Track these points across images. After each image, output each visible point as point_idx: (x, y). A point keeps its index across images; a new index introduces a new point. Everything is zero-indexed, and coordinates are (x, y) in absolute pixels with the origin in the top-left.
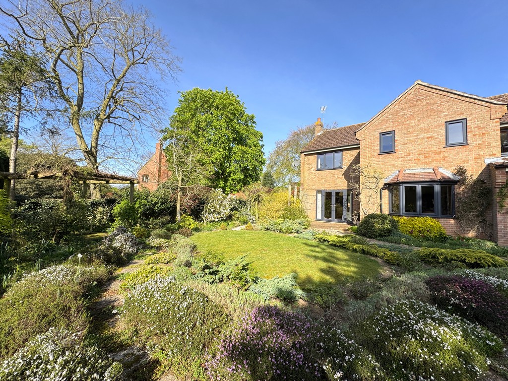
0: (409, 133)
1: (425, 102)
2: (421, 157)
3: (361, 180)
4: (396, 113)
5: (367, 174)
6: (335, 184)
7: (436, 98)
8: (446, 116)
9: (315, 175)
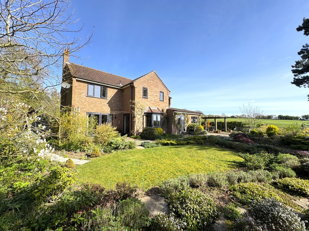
0: (151, 91)
1: (156, 81)
3: (135, 109)
4: (148, 80)
5: (138, 106)
6: (102, 109)
7: (158, 81)
8: (160, 89)
9: (85, 99)
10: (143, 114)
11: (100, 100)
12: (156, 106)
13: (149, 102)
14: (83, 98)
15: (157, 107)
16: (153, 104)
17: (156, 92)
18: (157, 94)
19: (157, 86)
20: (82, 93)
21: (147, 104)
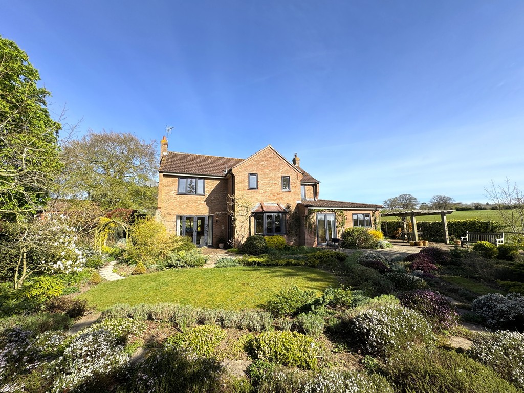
0: (265, 178)
1: (273, 160)
2: (271, 195)
3: (236, 208)
4: (258, 162)
5: (240, 203)
6: (198, 210)
7: (278, 160)
8: (282, 172)
9: (175, 199)
10: (250, 214)
11: (194, 198)
12: (274, 200)
13: (261, 195)
14: (172, 197)
15: (277, 201)
16: (269, 198)
17: (273, 178)
18: (275, 182)
19: (275, 168)
20: (171, 191)
21: (257, 198)
